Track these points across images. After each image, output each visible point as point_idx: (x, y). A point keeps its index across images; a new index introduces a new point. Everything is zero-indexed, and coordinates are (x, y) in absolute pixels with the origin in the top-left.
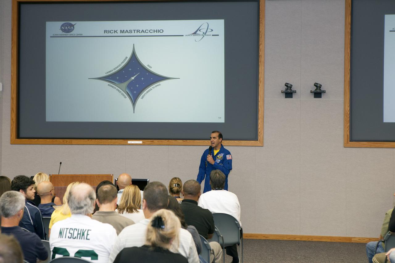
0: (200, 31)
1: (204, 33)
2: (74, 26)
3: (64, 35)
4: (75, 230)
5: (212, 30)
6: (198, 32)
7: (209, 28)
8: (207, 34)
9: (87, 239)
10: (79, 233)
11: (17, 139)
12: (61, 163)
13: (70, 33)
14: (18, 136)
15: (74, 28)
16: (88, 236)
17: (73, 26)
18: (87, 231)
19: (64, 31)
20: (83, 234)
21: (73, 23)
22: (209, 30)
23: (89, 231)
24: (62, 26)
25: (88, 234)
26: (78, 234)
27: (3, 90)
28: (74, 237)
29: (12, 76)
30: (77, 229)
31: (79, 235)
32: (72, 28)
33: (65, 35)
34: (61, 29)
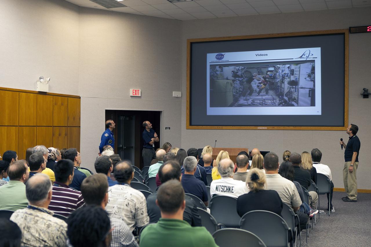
0: (304, 55)
1: (307, 57)
2: (224, 55)
3: (217, 61)
4: (225, 187)
5: (313, 55)
6: (303, 56)
7: (310, 53)
8: (309, 57)
9: (232, 192)
10: (227, 188)
12: (216, 141)
13: (222, 60)
14: (191, 125)
15: (224, 56)
16: (233, 190)
17: (223, 55)
18: (231, 187)
19: (217, 59)
20: (230, 189)
21: (223, 53)
22: (310, 55)
23: (233, 188)
24: (217, 55)
25: (232, 190)
26: (227, 189)
27: (181, 97)
28: (225, 191)
29: (187, 87)
30: (226, 186)
31: (227, 190)
32: (223, 56)
33: (219, 61)
34: (216, 58)
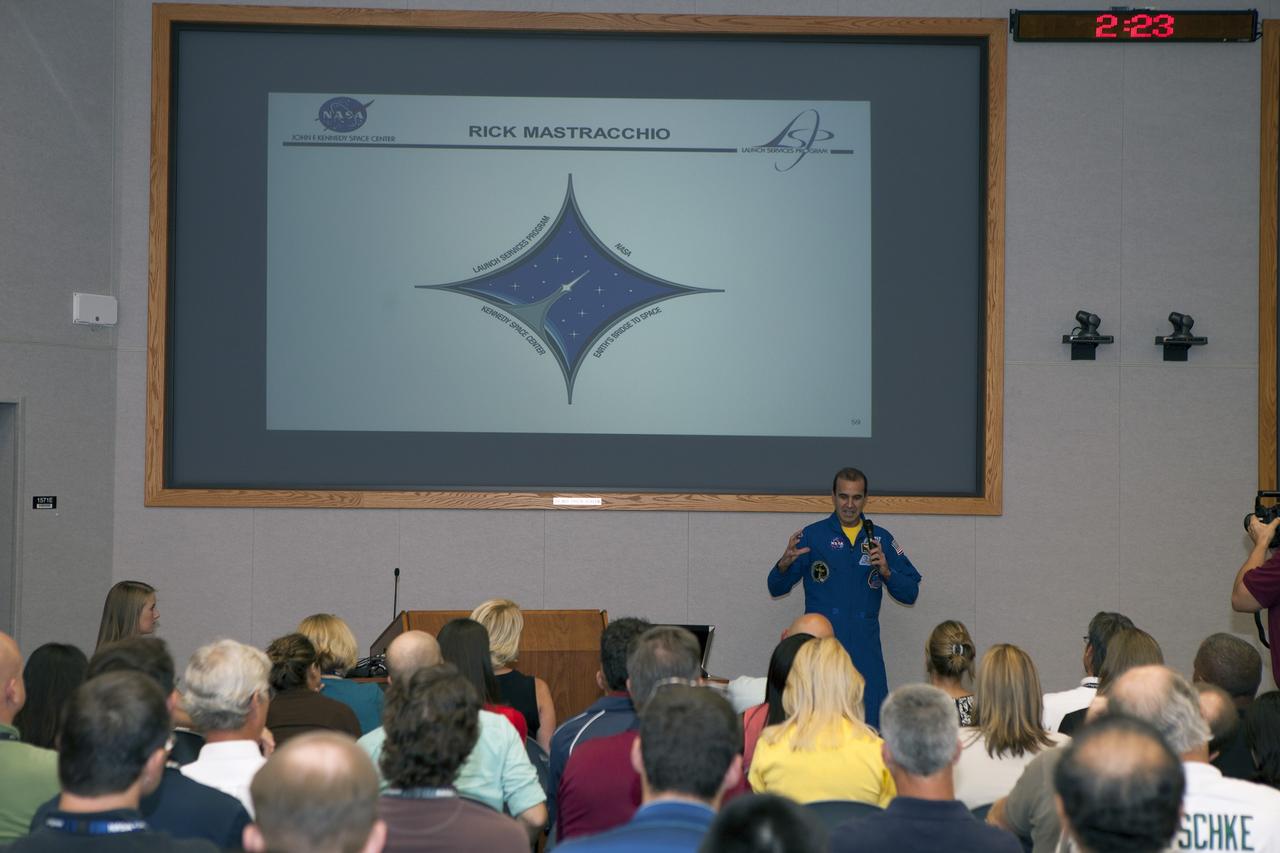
0: (790, 135)
1: (804, 144)
2: (367, 109)
3: (330, 138)
4: (1200, 820)
5: (831, 136)
6: (786, 141)
7: (820, 128)
8: (815, 145)
9: (1244, 847)
10: (1216, 827)
11: (167, 491)
12: (397, 572)
13: (352, 133)
14: (170, 482)
15: (365, 115)
16: (1248, 838)
17: (362, 108)
18: (1238, 822)
19: (330, 124)
20: (1230, 833)
21: (362, 98)
22: (820, 135)
23: (1248, 823)
24: (326, 107)
25: (1245, 833)
26: (1212, 832)
27: (117, 324)
28: (1201, 843)
29: (150, 273)
30: (1203, 817)
31: (1216, 837)
32: (360, 114)
33: (335, 138)
34: (322, 118)
